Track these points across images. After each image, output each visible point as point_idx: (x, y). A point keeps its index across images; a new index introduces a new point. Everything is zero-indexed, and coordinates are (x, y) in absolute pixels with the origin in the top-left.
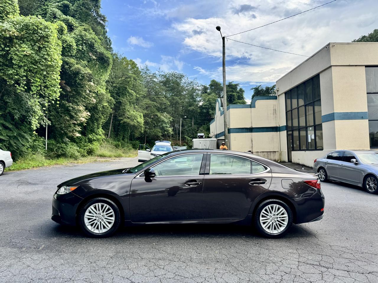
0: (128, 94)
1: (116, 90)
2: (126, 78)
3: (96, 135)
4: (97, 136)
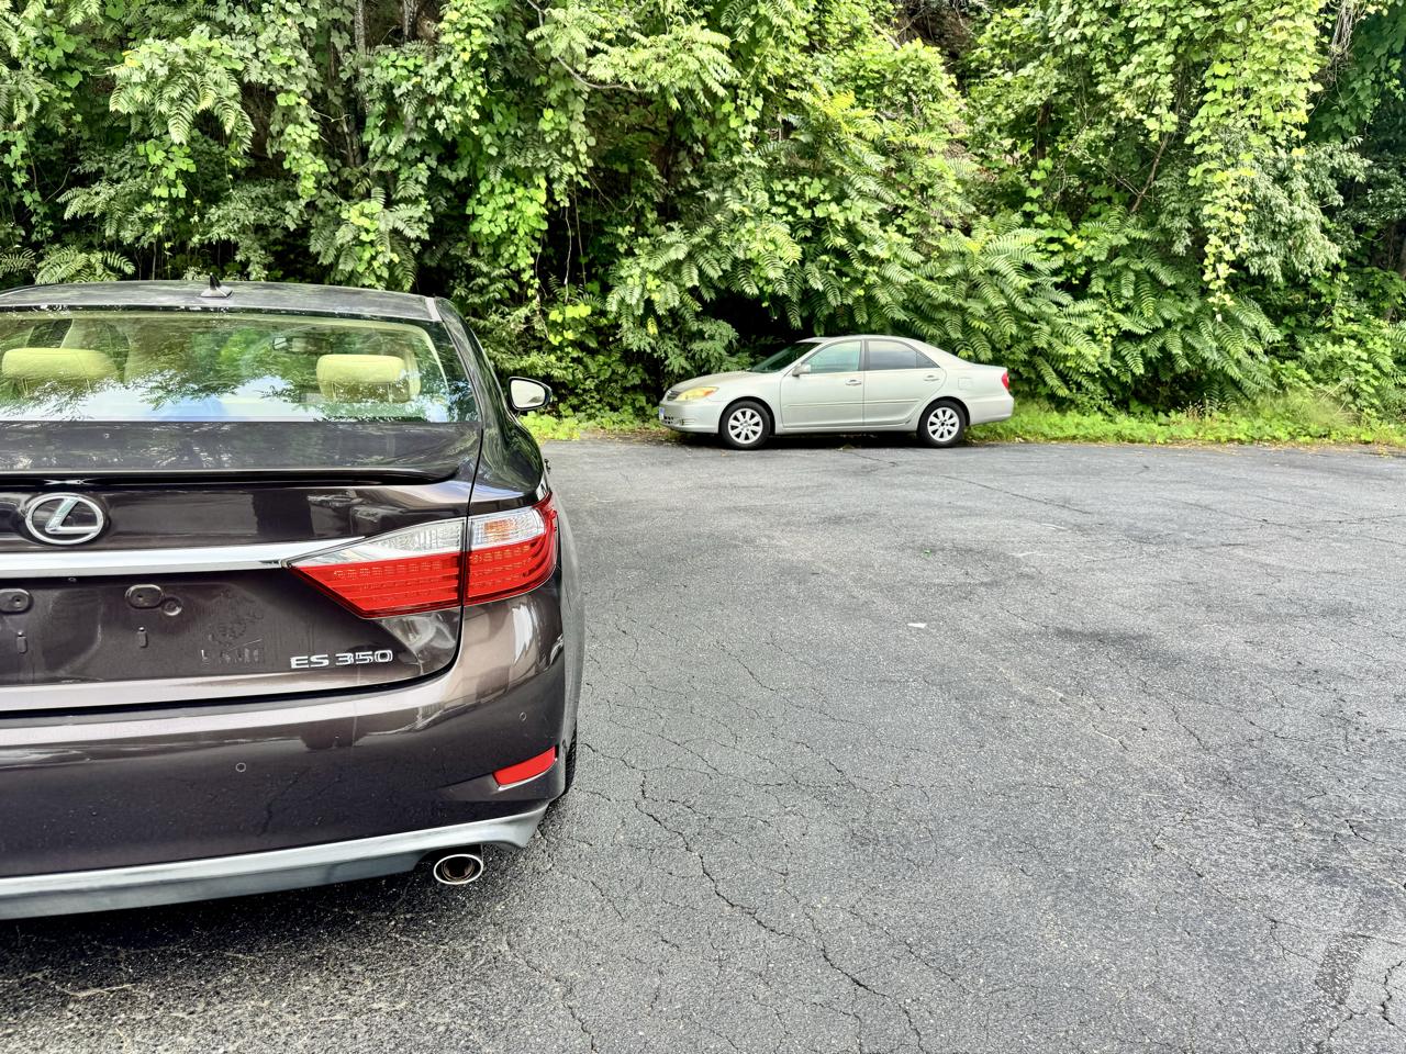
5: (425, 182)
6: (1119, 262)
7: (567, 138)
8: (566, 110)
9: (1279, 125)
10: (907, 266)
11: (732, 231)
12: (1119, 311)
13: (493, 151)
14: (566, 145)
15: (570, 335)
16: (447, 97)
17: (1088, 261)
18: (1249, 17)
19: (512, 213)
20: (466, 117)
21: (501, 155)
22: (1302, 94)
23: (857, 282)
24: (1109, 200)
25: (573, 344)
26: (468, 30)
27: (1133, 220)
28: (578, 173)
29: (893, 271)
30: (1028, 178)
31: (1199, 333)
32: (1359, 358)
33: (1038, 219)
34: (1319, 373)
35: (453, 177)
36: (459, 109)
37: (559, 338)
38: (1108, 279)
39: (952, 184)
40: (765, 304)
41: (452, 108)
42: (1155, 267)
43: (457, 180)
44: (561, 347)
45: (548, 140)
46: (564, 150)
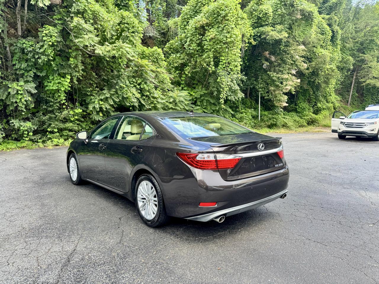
0: (375, 48)
1: (357, 47)
2: (372, 27)
3: (327, 102)
4: (327, 104)
5: (33, 76)
6: (202, 98)
7: (76, 66)
8: (77, 59)
9: (235, 70)
10: (162, 99)
11: (121, 90)
12: (204, 108)
13: (55, 69)
14: (76, 68)
15: (76, 117)
16: (43, 54)
17: (196, 98)
18: (228, 48)
19: (59, 85)
20: (49, 59)
21: (58, 70)
22: (239, 65)
23: (152, 103)
24: (197, 84)
25: (77, 120)
26: (51, 36)
27: (204, 89)
28: (79, 75)
29: (160, 100)
30: (181, 79)
31: (219, 113)
32: (246, 117)
33: (184, 88)
34: (239, 120)
35: (41, 75)
36: (47, 57)
37: (73, 119)
38: (200, 102)
39: (169, 80)
40: (131, 108)
41: (44, 57)
42: (209, 99)
43: (43, 76)
44: (74, 121)
45: (72, 67)
46: (76, 69)
